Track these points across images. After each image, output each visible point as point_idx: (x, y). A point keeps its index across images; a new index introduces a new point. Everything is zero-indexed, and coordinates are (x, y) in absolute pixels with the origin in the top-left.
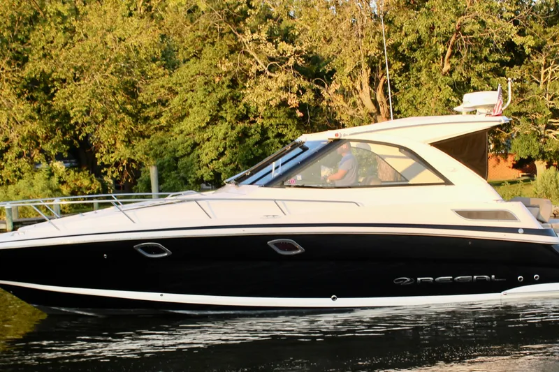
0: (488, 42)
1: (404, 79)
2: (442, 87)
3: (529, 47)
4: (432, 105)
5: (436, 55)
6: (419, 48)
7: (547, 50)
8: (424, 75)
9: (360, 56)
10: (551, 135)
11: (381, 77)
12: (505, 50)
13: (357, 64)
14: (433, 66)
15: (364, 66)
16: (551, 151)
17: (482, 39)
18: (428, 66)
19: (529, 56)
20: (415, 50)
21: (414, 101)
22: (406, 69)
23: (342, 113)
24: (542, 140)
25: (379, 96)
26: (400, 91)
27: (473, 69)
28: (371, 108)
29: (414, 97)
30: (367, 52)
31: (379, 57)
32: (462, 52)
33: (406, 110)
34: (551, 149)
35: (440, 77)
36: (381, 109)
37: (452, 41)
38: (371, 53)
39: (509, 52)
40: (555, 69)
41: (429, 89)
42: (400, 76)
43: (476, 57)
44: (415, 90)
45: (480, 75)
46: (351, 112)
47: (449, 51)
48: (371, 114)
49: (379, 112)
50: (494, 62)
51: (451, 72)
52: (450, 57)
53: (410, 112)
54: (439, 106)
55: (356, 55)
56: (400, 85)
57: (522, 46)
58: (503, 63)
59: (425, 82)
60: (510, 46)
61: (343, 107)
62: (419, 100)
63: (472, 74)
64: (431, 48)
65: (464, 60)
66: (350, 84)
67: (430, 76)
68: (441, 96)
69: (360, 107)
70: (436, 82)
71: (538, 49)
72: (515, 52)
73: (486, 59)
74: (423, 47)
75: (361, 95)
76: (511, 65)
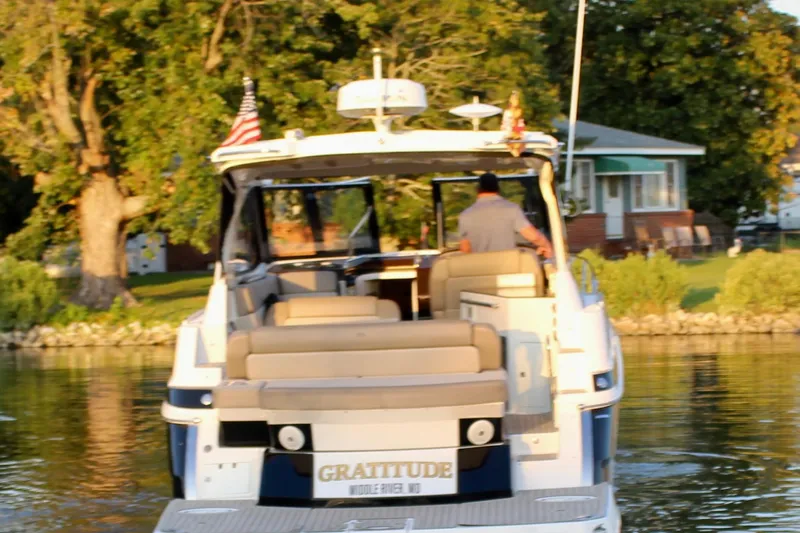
0: (292, 13)
1: (135, 80)
2: (206, 97)
3: (369, 25)
4: (187, 130)
5: (195, 38)
6: (161, 22)
7: (402, 31)
8: (172, 74)
9: (50, 35)
10: (406, 190)
11: (91, 76)
12: (323, 28)
13: (45, 50)
14: (191, 58)
15: (59, 55)
16: (405, 220)
17: (281, 7)
18: (180, 57)
19: (366, 42)
20: (154, 27)
21: (153, 123)
22: (138, 61)
23: (16, 144)
24: (390, 198)
25: (87, 112)
26: (126, 104)
27: (263, 63)
28: (72, 134)
29: (152, 114)
30: (65, 26)
31: (88, 39)
32: (243, 32)
33: (138, 139)
34: (406, 216)
35: (203, 79)
36: (90, 137)
37: (225, 10)
38: (70, 30)
39: (330, 33)
40: (416, 66)
41: (181, 101)
42: (126, 73)
43: (269, 43)
44: (154, 101)
45: (275, 76)
46: (33, 141)
47: (219, 29)
48: (71, 146)
49: (85, 143)
50: (301, 51)
51: (222, 68)
52: (221, 41)
53: (144, 143)
54: (200, 132)
55: (44, 32)
56: (127, 91)
57: (353, 24)
58: (320, 54)
59: (173, 87)
60: (332, 22)
61: (18, 131)
62: (164, 120)
63: (261, 73)
64: (185, 22)
65: (247, 48)
66: (32, 88)
67: (185, 75)
68: (204, 114)
69: (50, 133)
70: (193, 85)
71: (384, 30)
72: (341, 33)
73: (288, 46)
74: (170, 21)
75: (53, 110)
76: (333, 57)
